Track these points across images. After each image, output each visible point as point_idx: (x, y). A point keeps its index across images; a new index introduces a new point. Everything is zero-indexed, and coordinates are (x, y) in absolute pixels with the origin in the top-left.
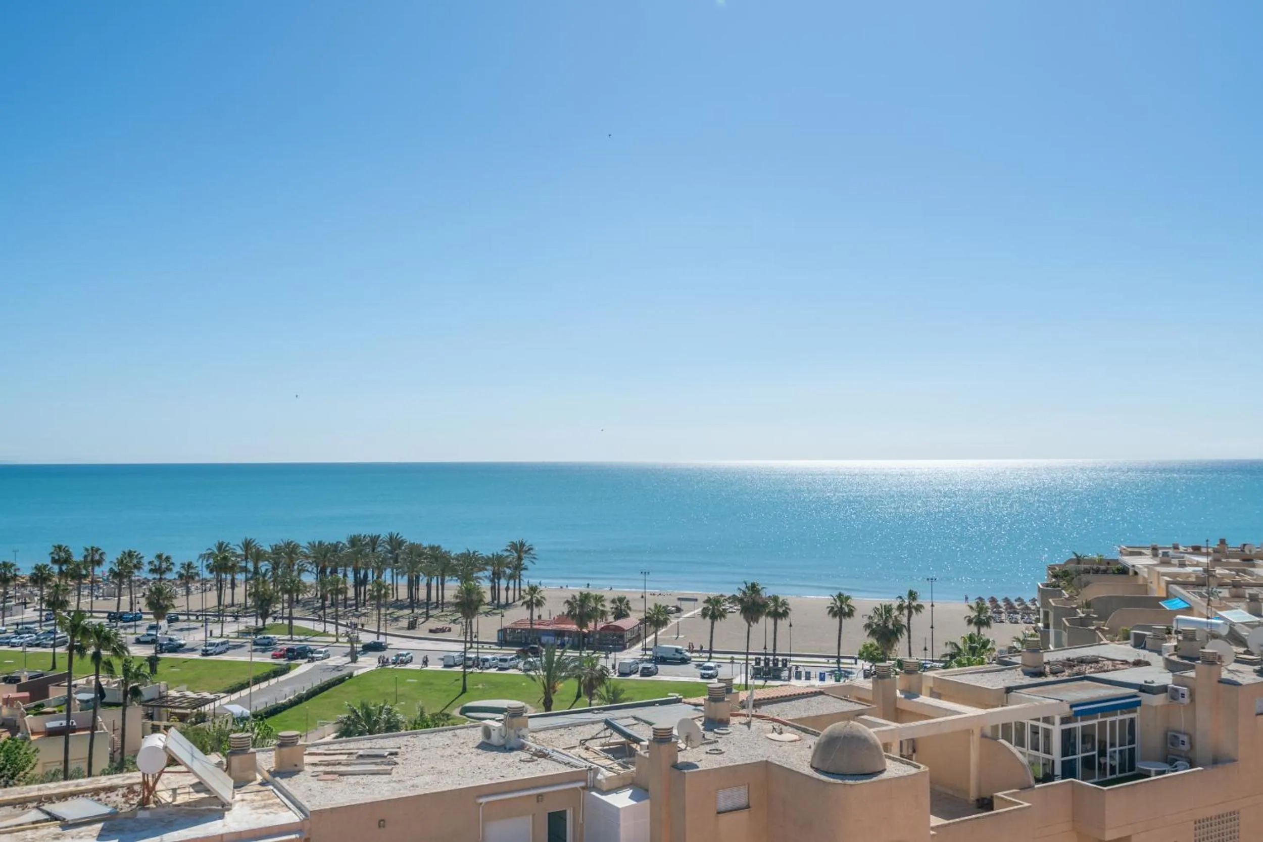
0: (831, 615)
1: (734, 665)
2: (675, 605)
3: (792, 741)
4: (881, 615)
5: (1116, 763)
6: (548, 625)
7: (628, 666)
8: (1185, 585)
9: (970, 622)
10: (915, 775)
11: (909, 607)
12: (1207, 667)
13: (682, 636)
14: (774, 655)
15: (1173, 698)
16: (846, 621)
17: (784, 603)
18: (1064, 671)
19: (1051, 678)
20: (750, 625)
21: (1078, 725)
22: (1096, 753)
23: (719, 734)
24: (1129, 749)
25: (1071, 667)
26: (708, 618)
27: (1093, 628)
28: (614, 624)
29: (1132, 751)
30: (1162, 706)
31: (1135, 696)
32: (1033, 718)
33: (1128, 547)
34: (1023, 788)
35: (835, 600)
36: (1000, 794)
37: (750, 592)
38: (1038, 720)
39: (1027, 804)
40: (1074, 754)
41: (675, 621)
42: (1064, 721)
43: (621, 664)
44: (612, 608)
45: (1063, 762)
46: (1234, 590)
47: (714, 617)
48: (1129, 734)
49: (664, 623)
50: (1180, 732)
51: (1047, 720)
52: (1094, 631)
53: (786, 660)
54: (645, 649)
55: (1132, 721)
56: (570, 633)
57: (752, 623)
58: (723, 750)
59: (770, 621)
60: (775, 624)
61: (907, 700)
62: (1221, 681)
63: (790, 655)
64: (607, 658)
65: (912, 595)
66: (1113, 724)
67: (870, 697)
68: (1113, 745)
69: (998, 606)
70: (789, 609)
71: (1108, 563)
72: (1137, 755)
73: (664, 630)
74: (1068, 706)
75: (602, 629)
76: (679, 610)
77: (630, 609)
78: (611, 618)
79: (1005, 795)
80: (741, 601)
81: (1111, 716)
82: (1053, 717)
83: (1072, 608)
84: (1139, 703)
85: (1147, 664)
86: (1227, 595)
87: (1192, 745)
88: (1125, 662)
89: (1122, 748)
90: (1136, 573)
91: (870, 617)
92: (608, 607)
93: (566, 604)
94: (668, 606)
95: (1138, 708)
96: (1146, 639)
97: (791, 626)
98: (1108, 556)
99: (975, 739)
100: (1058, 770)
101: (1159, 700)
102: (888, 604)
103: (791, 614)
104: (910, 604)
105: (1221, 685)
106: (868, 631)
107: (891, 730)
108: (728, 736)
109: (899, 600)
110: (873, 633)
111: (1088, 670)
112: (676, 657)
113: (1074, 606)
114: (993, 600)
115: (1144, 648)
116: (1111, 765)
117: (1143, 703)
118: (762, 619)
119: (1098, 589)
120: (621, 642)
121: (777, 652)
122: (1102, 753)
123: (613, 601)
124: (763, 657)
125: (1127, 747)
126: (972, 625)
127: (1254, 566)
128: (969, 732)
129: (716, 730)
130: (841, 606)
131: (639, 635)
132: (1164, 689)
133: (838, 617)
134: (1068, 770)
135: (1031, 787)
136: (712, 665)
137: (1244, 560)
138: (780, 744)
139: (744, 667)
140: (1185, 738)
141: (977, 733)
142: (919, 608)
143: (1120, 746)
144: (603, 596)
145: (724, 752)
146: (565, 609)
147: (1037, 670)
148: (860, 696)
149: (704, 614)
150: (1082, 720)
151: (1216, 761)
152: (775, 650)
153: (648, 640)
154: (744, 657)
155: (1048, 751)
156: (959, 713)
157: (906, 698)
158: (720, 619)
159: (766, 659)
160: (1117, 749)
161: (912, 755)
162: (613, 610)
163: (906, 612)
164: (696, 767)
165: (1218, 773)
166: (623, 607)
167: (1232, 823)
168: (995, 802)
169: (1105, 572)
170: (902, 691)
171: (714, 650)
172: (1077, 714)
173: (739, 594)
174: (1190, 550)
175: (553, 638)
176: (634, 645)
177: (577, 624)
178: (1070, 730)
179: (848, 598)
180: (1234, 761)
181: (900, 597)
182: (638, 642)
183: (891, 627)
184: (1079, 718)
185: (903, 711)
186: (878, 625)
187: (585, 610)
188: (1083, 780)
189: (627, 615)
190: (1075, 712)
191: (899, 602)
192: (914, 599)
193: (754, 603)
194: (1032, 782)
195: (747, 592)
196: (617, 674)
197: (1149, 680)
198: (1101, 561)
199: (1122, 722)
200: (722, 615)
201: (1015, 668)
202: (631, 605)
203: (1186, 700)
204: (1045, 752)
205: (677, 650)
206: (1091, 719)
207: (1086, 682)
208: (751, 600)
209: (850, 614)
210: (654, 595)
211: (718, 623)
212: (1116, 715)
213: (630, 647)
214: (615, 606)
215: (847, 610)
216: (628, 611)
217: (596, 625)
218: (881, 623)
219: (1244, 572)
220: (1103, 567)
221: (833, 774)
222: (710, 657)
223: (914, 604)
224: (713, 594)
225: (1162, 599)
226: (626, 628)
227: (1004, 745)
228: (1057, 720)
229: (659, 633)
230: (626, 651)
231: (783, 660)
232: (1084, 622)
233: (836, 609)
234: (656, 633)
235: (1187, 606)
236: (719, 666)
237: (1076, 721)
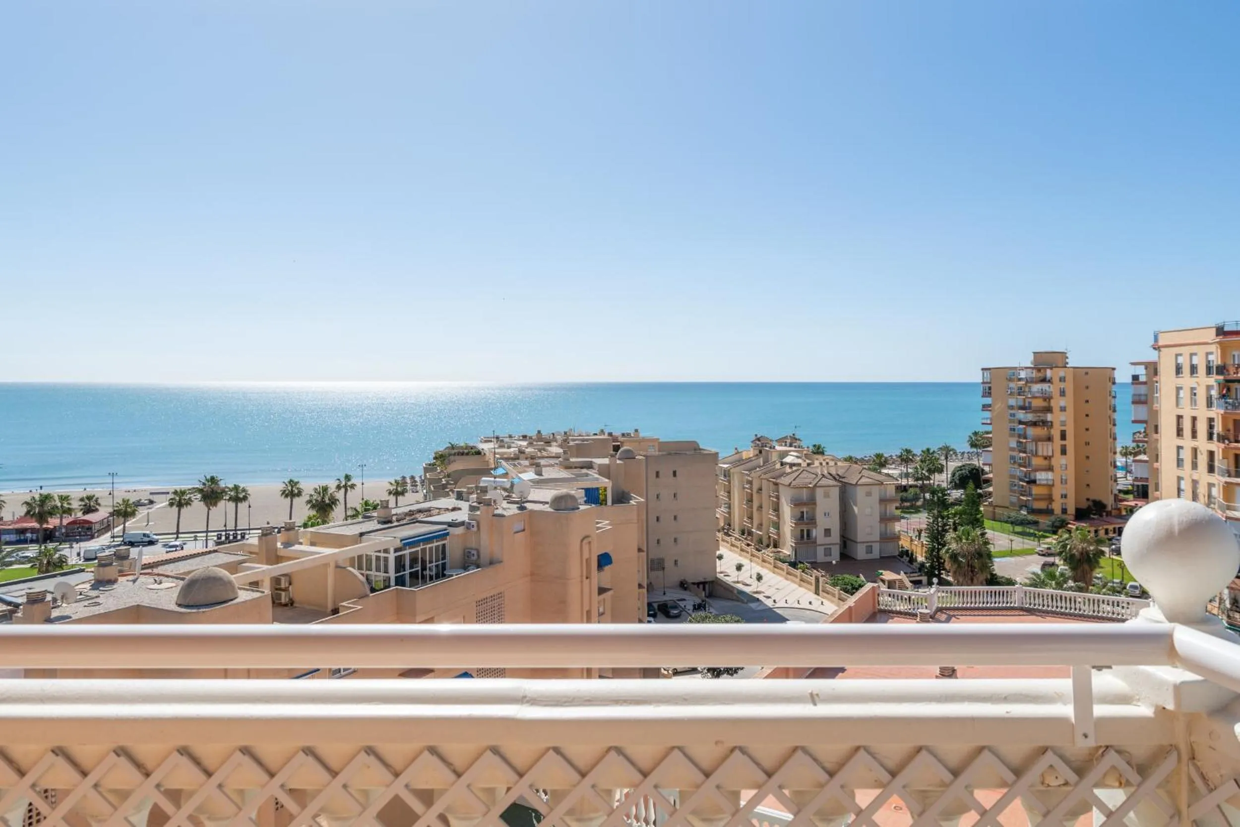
0: (283, 496)
1: (197, 542)
2: (148, 498)
3: (168, 588)
4: (319, 493)
5: (434, 573)
6: (9, 525)
7: (94, 552)
8: (507, 459)
9: (390, 493)
10: (260, 597)
11: (345, 486)
12: (486, 507)
13: (152, 523)
14: (236, 530)
15: (468, 528)
16: (296, 500)
17: (244, 490)
18: (405, 519)
19: (396, 524)
20: (209, 509)
21: (407, 552)
22: (419, 568)
23: (103, 591)
24: (442, 563)
25: (411, 515)
26: (174, 507)
27: (448, 490)
28: (82, 518)
29: (444, 565)
30: (462, 534)
31: (445, 530)
32: (376, 550)
33: (485, 438)
34: (361, 597)
35: (287, 485)
36: (344, 604)
37: (210, 483)
38: (379, 551)
39: (360, 607)
40: (404, 570)
41: (146, 512)
42: (396, 550)
43: (85, 552)
44: (80, 505)
45: (396, 577)
46: (532, 461)
47: (180, 505)
48: (442, 554)
49: (133, 514)
50: (472, 549)
51: (386, 551)
52: (448, 492)
53: (244, 534)
54: (113, 537)
55: (444, 545)
56: (33, 531)
57: (211, 508)
58: (101, 602)
59: (232, 505)
60: (236, 507)
61: (285, 549)
62: (494, 515)
63: (249, 529)
64: (71, 547)
65: (348, 478)
66: (431, 549)
67: (256, 550)
68: (431, 562)
69: (415, 482)
70: (249, 494)
71: (472, 448)
72: (448, 566)
73: (134, 520)
74: (399, 541)
75: (68, 524)
76: (151, 502)
77: (99, 505)
78: (80, 515)
79: (348, 603)
80: (200, 491)
81: (430, 544)
82: (389, 549)
83: (439, 479)
84: (448, 534)
85: (460, 509)
86: (528, 464)
87: (479, 556)
88: (448, 509)
89: (437, 563)
90: (485, 454)
91: (311, 495)
92: (75, 505)
93: (25, 505)
94: (140, 500)
95: (448, 537)
96: (463, 494)
97: (250, 507)
98: (471, 444)
99: (331, 571)
100: (393, 582)
101: (460, 530)
102: (324, 485)
103: (250, 498)
104: (346, 484)
105: (494, 517)
106: (309, 506)
107: (264, 571)
108: (112, 591)
109: (338, 481)
110: (313, 507)
111: (420, 517)
112: (143, 540)
113: (441, 477)
114: (412, 478)
115: (462, 500)
116: (430, 575)
117: (450, 533)
118: (222, 504)
119: (458, 465)
120: (89, 533)
121: (238, 528)
122: (424, 568)
123: (82, 500)
124: (224, 533)
125: (440, 562)
126: (392, 495)
127: (550, 446)
128: (326, 565)
129: (101, 588)
130: (292, 489)
131: (109, 525)
132: (462, 523)
133: (289, 498)
134: (400, 581)
135: (367, 596)
136: (177, 543)
137: (546, 443)
138: (156, 591)
139: (205, 541)
140: (475, 552)
141: (332, 565)
142: (353, 486)
143: (436, 562)
144: (68, 496)
145: (102, 604)
146: (24, 509)
147: (386, 520)
148: (252, 551)
149: (171, 505)
150: (409, 548)
151: (491, 563)
152: (236, 526)
153: (116, 530)
154: (205, 534)
155: (386, 571)
156: (320, 553)
157: (284, 548)
158: (186, 506)
159: (226, 534)
160: (434, 564)
161: (289, 587)
162: (82, 507)
163: (343, 490)
164: (70, 617)
165: (490, 571)
166: (92, 504)
167: (500, 599)
168: (341, 609)
169: (467, 454)
170: (282, 544)
171: (180, 531)
172: (405, 545)
173: (201, 486)
174: (521, 438)
175: (15, 536)
176: (103, 534)
177: (36, 521)
178: (401, 556)
179: (298, 483)
180: (501, 562)
181: (339, 480)
182: (107, 532)
183: (327, 501)
184: (407, 547)
185: (282, 557)
186: (316, 500)
187: (46, 509)
188: (410, 587)
189: (97, 510)
190: (404, 544)
191: (337, 483)
192: (349, 480)
193: (213, 491)
194: (368, 591)
195: (207, 483)
196: (82, 560)
197: (454, 519)
198: (467, 447)
199: (437, 547)
200: (188, 503)
201: (373, 520)
202: (100, 501)
203: (475, 529)
204: (385, 573)
205: (144, 535)
206: (417, 547)
207: (417, 524)
208: (210, 490)
209: (299, 494)
210: (129, 491)
211: (184, 510)
212: (433, 542)
213: (98, 537)
214: (83, 503)
215: (296, 491)
216: (97, 507)
217: (61, 520)
218: (319, 499)
219: (544, 450)
220: (466, 451)
221: (192, 606)
222: (177, 538)
223: (349, 483)
224: (178, 488)
225: (492, 469)
226: (94, 521)
227: (350, 571)
228: (392, 550)
229: (127, 524)
230: (94, 540)
231: (241, 534)
232: (444, 487)
233: (287, 492)
234: (124, 523)
235: (505, 472)
236: (184, 544)
237: (405, 549)
